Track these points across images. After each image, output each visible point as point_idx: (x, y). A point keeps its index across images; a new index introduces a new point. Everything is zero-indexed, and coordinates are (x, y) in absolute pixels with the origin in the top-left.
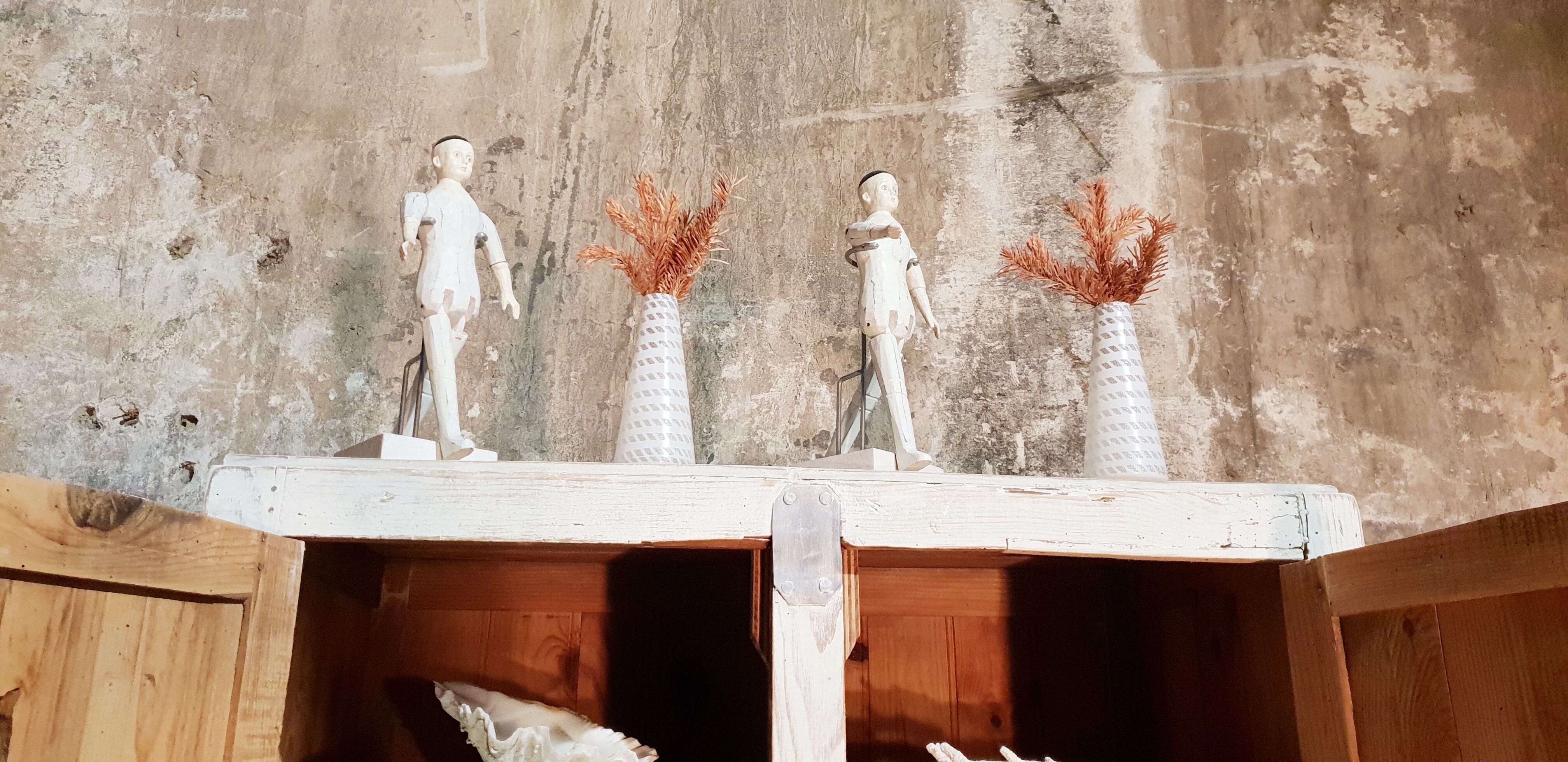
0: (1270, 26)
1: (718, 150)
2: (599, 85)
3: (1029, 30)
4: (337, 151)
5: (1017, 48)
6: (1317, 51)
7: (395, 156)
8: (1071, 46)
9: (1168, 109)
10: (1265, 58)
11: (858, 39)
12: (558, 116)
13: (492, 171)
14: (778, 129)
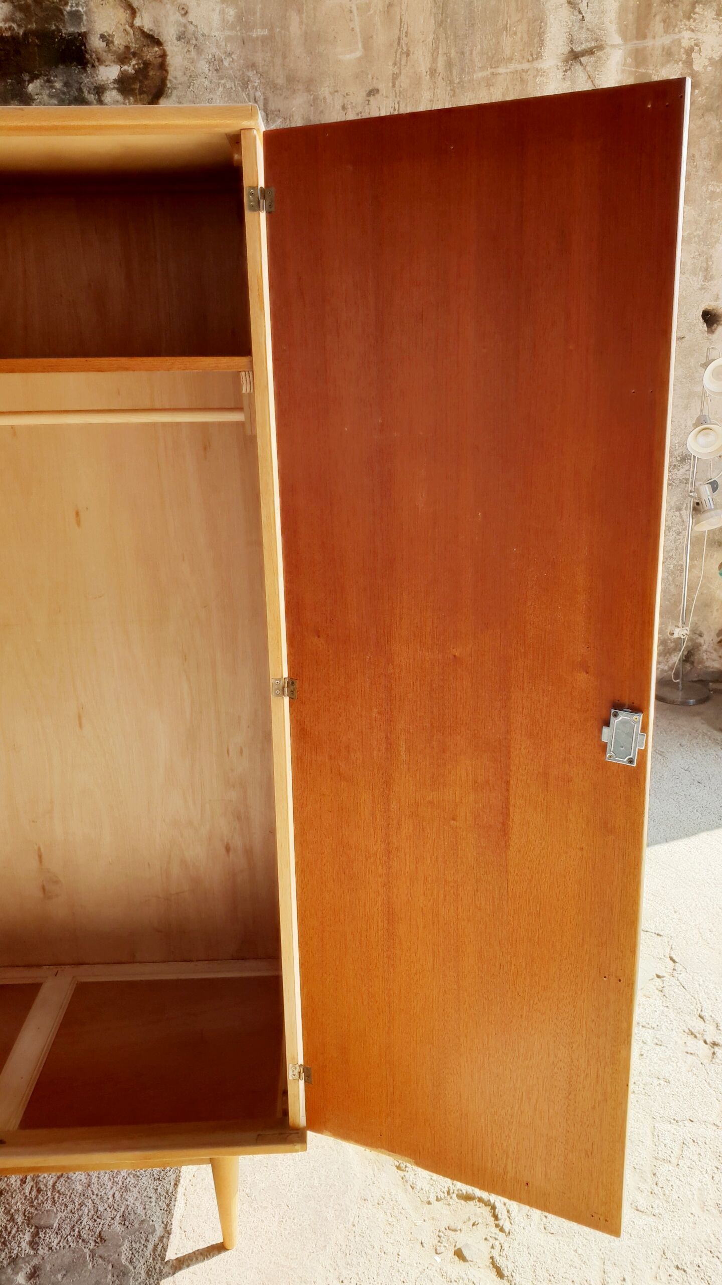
0: (669, 17)
1: (451, 90)
2: (405, 61)
3: (572, 24)
4: (312, 97)
5: (567, 34)
6: (687, 29)
7: (333, 99)
8: (588, 32)
9: (623, 63)
10: (665, 34)
11: (505, 32)
12: (391, 77)
13: (368, 104)
14: (473, 79)
